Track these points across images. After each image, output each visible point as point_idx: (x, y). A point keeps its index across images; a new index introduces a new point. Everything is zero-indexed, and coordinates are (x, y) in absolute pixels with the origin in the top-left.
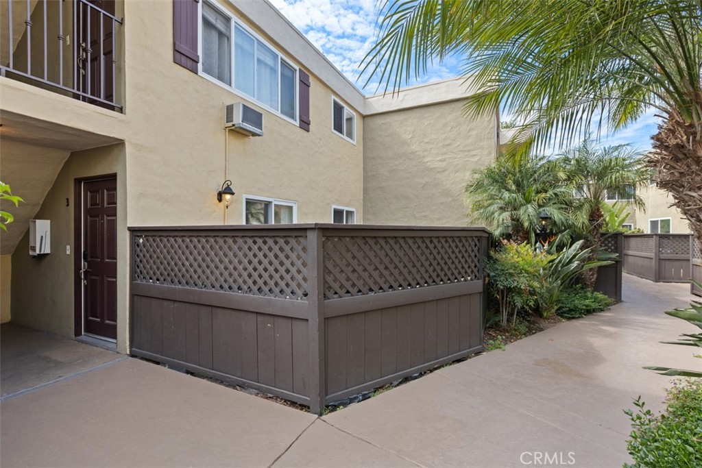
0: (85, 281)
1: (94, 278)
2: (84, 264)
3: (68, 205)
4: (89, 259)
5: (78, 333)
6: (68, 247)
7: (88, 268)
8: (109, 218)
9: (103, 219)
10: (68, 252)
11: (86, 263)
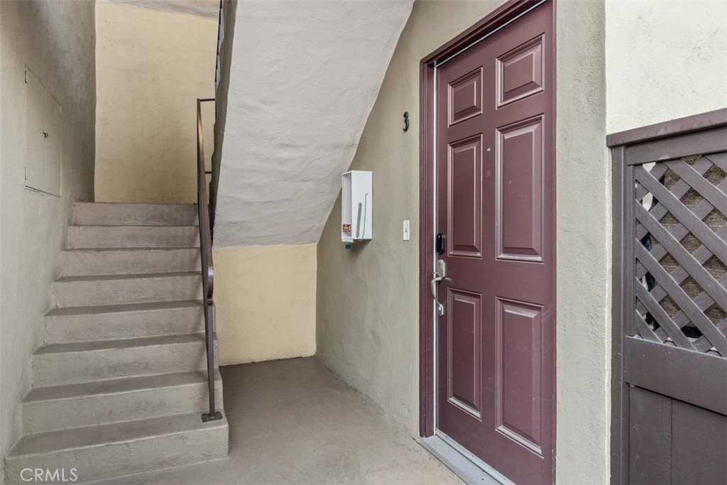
0: (441, 307)
1: (464, 300)
2: (439, 265)
3: (406, 130)
4: (451, 252)
5: (425, 431)
6: (406, 224)
7: (448, 275)
8: (509, 136)
9: (491, 142)
10: (406, 236)
11: (442, 261)
